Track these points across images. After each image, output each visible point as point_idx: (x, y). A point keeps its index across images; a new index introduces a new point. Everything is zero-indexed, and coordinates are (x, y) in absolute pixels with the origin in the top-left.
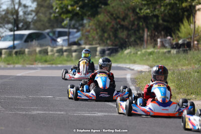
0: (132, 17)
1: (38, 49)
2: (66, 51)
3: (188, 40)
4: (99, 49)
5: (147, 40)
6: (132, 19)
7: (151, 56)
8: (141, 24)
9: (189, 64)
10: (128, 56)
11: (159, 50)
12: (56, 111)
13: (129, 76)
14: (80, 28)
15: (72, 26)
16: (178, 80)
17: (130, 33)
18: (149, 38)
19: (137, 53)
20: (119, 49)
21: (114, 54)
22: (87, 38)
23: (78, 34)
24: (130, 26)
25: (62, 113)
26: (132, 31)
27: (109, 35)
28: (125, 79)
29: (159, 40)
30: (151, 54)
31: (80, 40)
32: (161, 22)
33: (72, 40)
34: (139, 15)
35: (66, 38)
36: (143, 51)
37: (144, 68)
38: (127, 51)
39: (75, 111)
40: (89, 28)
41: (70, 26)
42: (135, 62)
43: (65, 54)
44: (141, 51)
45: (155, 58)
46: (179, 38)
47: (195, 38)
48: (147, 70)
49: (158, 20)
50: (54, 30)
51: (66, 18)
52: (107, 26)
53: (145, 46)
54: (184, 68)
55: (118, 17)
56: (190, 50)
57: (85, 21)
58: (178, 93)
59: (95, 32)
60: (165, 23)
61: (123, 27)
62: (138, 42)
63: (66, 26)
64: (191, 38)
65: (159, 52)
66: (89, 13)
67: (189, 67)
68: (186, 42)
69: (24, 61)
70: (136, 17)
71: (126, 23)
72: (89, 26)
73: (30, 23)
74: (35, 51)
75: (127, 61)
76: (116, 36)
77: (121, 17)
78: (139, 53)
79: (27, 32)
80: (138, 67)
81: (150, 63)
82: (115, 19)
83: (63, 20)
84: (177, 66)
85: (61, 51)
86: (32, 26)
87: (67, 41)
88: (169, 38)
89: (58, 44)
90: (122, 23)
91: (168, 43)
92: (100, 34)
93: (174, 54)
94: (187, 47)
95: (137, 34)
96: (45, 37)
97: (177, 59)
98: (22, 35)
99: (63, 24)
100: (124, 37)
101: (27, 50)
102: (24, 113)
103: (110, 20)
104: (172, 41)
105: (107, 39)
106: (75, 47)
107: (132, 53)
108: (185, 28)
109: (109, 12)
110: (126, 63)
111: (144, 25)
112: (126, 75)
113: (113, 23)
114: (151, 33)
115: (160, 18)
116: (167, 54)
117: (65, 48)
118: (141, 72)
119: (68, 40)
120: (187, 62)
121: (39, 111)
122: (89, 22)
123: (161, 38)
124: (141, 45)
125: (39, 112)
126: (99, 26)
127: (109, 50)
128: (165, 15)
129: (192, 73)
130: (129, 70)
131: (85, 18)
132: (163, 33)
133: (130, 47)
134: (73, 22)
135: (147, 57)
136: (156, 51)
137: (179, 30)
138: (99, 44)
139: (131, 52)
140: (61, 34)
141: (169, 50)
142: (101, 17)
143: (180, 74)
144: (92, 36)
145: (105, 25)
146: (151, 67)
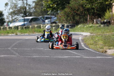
0: (81, 9)
1: (36, 26)
3: (109, 20)
5: (89, 20)
6: (81, 10)
8: (86, 12)
9: (110, 31)
10: (80, 28)
11: (95, 25)
12: (45, 56)
13: (80, 38)
14: (56, 15)
16: (104, 39)
17: (81, 17)
19: (84, 27)
20: (76, 25)
21: (73, 28)
22: (60, 20)
23: (56, 18)
24: (81, 14)
25: (48, 56)
26: (82, 16)
27: (70, 18)
28: (79, 39)
29: (95, 20)
30: (91, 27)
32: (96, 11)
33: (53, 21)
34: (85, 8)
35: (50, 20)
36: (87, 26)
37: (88, 34)
38: (79, 26)
39: (54, 55)
40: (60, 15)
41: (51, 14)
42: (83, 31)
44: (86, 26)
45: (93, 29)
46: (105, 19)
47: (112, 19)
49: (94, 10)
50: (44, 16)
51: (50, 10)
52: (70, 14)
53: (88, 23)
54: (107, 34)
55: (75, 10)
56: (110, 25)
57: (59, 12)
58: (105, 46)
59: (64, 17)
60: (98, 12)
61: (77, 14)
62: (85, 21)
63: (49, 14)
64: (110, 19)
66: (61, 8)
67: (110, 33)
68: (108, 21)
69: (29, 31)
70: (84, 9)
71: (79, 12)
72: (61, 14)
73: (32, 13)
74: (35, 26)
75: (80, 31)
76: (74, 19)
77: (76, 10)
78: (85, 27)
79: (31, 18)
80: (85, 34)
81: (91, 31)
82: (73, 10)
83: (48, 12)
84: (104, 33)
86: (33, 15)
88: (100, 19)
89: (46, 23)
90: (77, 12)
91: (100, 22)
92: (66, 18)
93: (102, 27)
94: (108, 23)
95: (84, 17)
96: (40, 20)
97: (104, 30)
98: (28, 19)
99: (48, 13)
100: (78, 19)
101: (30, 26)
102: (29, 57)
103: (71, 11)
104: (101, 21)
105: (69, 20)
106: (54, 24)
108: (107, 14)
109: (70, 7)
110: (79, 32)
111: (88, 13)
112: (79, 37)
113: (73, 12)
114: (91, 16)
115: (95, 10)
116: (99, 27)
118: (86, 36)
119: (51, 21)
120: (109, 31)
122: (61, 12)
124: (87, 23)
126: (66, 14)
127: (71, 25)
128: (98, 8)
129: (111, 36)
130: (81, 35)
131: (59, 10)
132: (96, 17)
133: (81, 24)
134: (53, 12)
135: (89, 28)
136: (93, 25)
137: (104, 15)
138: (66, 23)
139: (81, 26)
140: (47, 18)
141: (100, 25)
142: (66, 10)
143: (105, 36)
144: (62, 19)
145: (68, 13)
146: (91, 33)
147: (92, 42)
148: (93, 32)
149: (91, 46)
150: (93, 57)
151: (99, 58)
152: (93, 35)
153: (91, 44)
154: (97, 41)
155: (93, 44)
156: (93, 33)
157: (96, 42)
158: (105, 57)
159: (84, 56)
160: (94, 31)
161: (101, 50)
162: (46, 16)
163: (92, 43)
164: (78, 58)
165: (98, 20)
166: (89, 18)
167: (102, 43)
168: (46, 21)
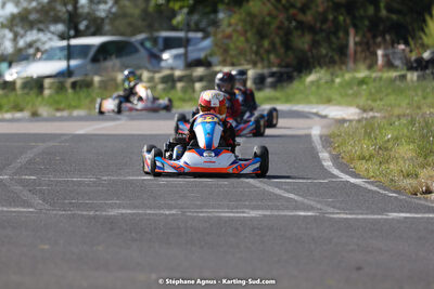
0: (321, 3)
1: (120, 77)
2: (181, 79)
4: (251, 73)
5: (355, 52)
6: (321, 9)
7: (364, 87)
8: (341, 18)
10: (314, 88)
11: (379, 74)
12: (160, 208)
13: (316, 132)
14: (211, 29)
15: (192, 24)
16: (423, 137)
17: (318, 38)
18: (359, 49)
19: (333, 81)
20: (295, 74)
21: (285, 84)
22: (226, 51)
23: (207, 43)
24: (318, 25)
25: (173, 212)
26: (324, 34)
27: (273, 44)
28: (308, 136)
29: (380, 53)
30: (362, 82)
31: (211, 55)
32: (384, 13)
33: (193, 56)
35: (181, 51)
36: (348, 76)
37: (349, 112)
38: (312, 78)
39: (201, 207)
40: (229, 30)
41: (188, 25)
42: (329, 101)
43: (179, 85)
44: (343, 76)
45: (373, 91)
46: (424, 47)
48: (356, 118)
49: (377, 9)
50: (156, 34)
51: (181, 8)
52: (269, 24)
53: (351, 65)
55: (293, 6)
57: (221, 15)
58: (423, 166)
59: (242, 39)
60: (394, 17)
61: (303, 27)
62: (336, 58)
63: (180, 26)
65: (381, 79)
69: (92, 102)
70: (331, 4)
71: (308, 17)
72: (230, 25)
73: (103, 19)
74: (114, 80)
75: (312, 98)
76: (287, 46)
77: (299, 5)
78: (338, 80)
79: (96, 41)
80: (335, 112)
81: (362, 101)
82: (286, 8)
83: (174, 14)
84: (419, 108)
85: (170, 81)
86: (107, 28)
87: (183, 58)
88: (402, 47)
89: (163, 64)
90: (301, 17)
91: (401, 58)
92: (253, 41)
93: (412, 81)
95: (334, 39)
96: (136, 51)
97: (420, 93)
98: (87, 47)
99: (175, 22)
100: (306, 47)
101: (97, 79)
102: (92, 213)
103: (275, 12)
104: (408, 55)
105: (268, 52)
106: (200, 71)
107: (323, 81)
110: (309, 102)
111: (348, 21)
112: (310, 128)
113: (282, 17)
114: (364, 36)
115: (382, 5)
116: (398, 83)
117: (178, 73)
118: (343, 121)
119: (186, 55)
121: (124, 208)
122: (230, 16)
123: (385, 49)
124: (343, 62)
125: (124, 211)
126: (252, 24)
127: (272, 75)
130: (317, 119)
131: (221, 7)
132: (388, 37)
133: (318, 69)
134: (195, 17)
135: (355, 88)
136: (374, 75)
137: (423, 30)
138: (254, 64)
139: (320, 79)
140: (169, 44)
141: (403, 72)
142: (255, 6)
143: (427, 123)
144: (237, 48)
145: (263, 23)
146: (364, 110)
147: (367, 147)
148: (374, 105)
149: (362, 166)
150: (373, 213)
151: (399, 221)
152: (373, 118)
153: (364, 158)
154: (390, 145)
155: (371, 156)
156: (372, 110)
157: (386, 149)
158: (426, 215)
159: (331, 210)
160: (375, 100)
161: (407, 183)
162: (165, 34)
163: (367, 154)
164: (305, 216)
165: (394, 53)
166: (356, 44)
167: (410, 154)
168: (166, 56)
